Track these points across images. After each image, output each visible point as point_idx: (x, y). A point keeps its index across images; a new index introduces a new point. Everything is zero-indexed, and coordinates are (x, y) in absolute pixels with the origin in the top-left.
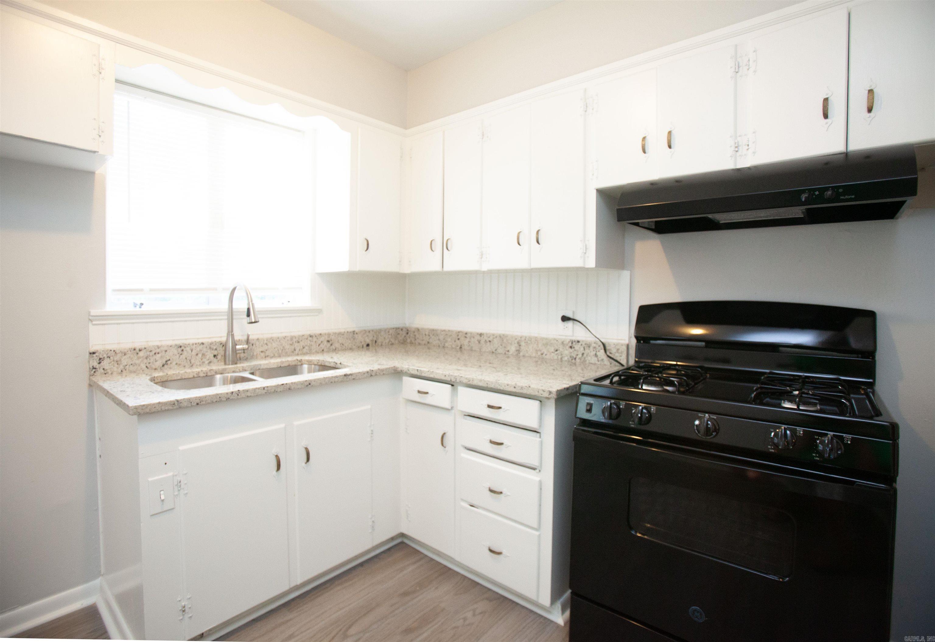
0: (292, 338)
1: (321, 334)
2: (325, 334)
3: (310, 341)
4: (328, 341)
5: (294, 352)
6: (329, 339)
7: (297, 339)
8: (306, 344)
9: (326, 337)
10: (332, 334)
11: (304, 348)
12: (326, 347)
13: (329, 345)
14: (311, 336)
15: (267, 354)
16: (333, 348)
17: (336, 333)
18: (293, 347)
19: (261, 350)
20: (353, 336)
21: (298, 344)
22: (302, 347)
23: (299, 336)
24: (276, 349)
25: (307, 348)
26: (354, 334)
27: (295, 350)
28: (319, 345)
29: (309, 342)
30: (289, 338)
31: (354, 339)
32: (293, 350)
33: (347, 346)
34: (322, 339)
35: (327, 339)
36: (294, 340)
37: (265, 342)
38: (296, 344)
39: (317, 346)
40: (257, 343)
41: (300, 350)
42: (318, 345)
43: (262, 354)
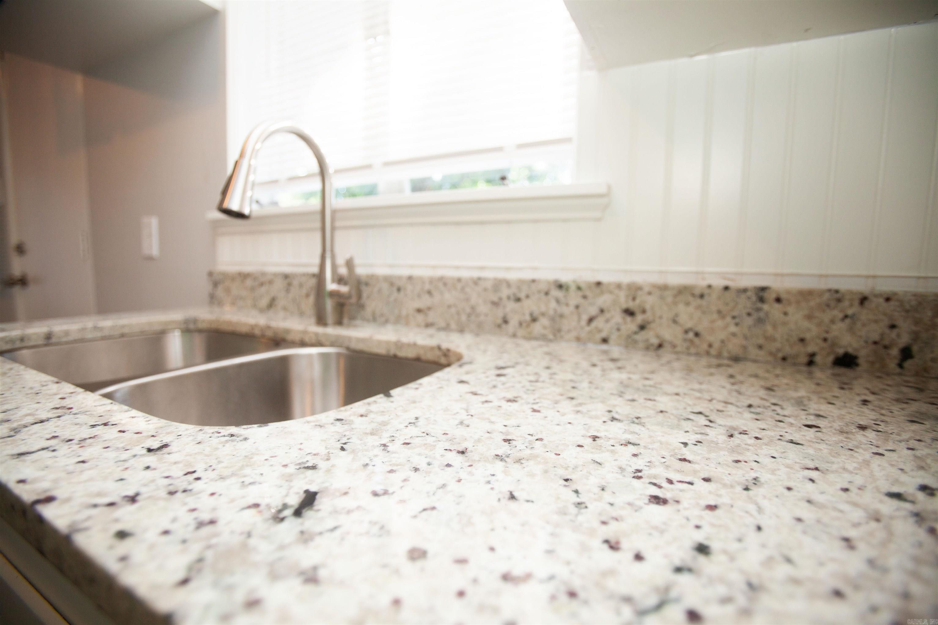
0: (498, 284)
1: (599, 284)
2: (619, 286)
3: (558, 301)
4: (629, 313)
5: (504, 326)
6: (631, 305)
7: (513, 290)
8: (543, 309)
9: (622, 296)
10: (646, 289)
11: (534, 320)
12: (618, 330)
13: (631, 325)
14: (560, 286)
15: (430, 320)
16: (647, 340)
17: (664, 288)
18: (500, 313)
19: (418, 304)
20: (758, 310)
21: (517, 306)
22: (528, 318)
23: (522, 282)
24: (453, 310)
25: (544, 321)
26: (762, 300)
27: (506, 321)
28: (591, 320)
29: (553, 304)
30: (489, 285)
31: (760, 321)
32: (499, 321)
33: (717, 345)
34: (604, 300)
35: (624, 302)
36: (505, 292)
37: (427, 287)
38: (511, 305)
39: (584, 322)
40: (409, 287)
41: (521, 324)
42: (585, 318)
43: (420, 318)
